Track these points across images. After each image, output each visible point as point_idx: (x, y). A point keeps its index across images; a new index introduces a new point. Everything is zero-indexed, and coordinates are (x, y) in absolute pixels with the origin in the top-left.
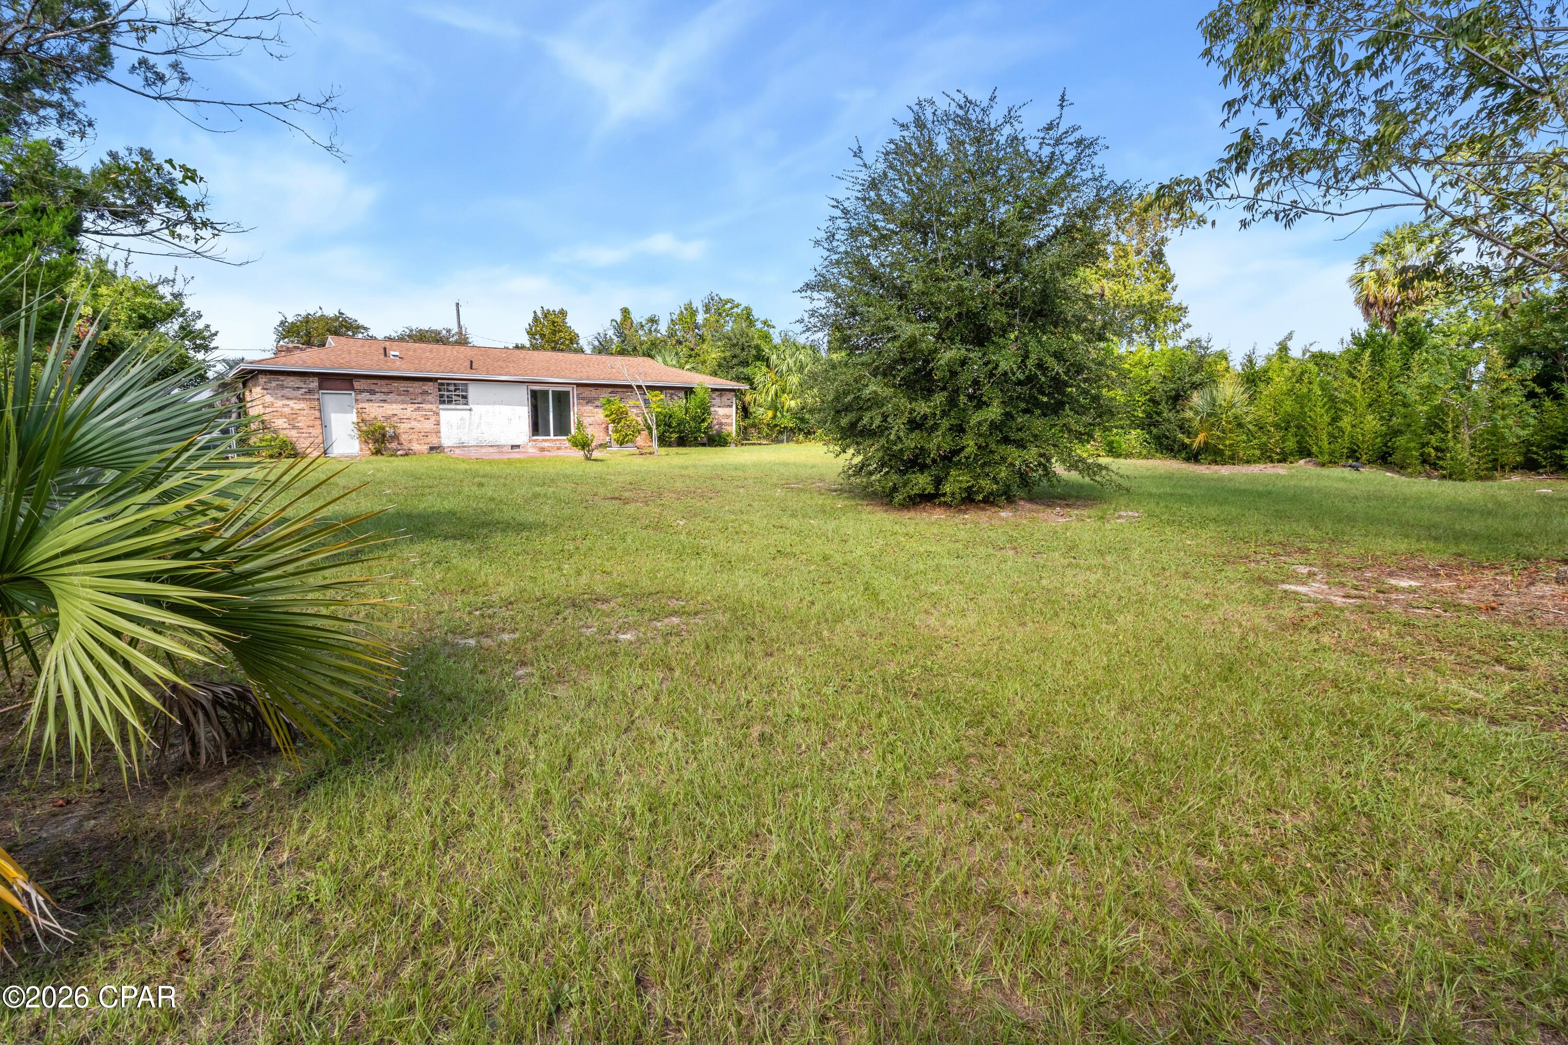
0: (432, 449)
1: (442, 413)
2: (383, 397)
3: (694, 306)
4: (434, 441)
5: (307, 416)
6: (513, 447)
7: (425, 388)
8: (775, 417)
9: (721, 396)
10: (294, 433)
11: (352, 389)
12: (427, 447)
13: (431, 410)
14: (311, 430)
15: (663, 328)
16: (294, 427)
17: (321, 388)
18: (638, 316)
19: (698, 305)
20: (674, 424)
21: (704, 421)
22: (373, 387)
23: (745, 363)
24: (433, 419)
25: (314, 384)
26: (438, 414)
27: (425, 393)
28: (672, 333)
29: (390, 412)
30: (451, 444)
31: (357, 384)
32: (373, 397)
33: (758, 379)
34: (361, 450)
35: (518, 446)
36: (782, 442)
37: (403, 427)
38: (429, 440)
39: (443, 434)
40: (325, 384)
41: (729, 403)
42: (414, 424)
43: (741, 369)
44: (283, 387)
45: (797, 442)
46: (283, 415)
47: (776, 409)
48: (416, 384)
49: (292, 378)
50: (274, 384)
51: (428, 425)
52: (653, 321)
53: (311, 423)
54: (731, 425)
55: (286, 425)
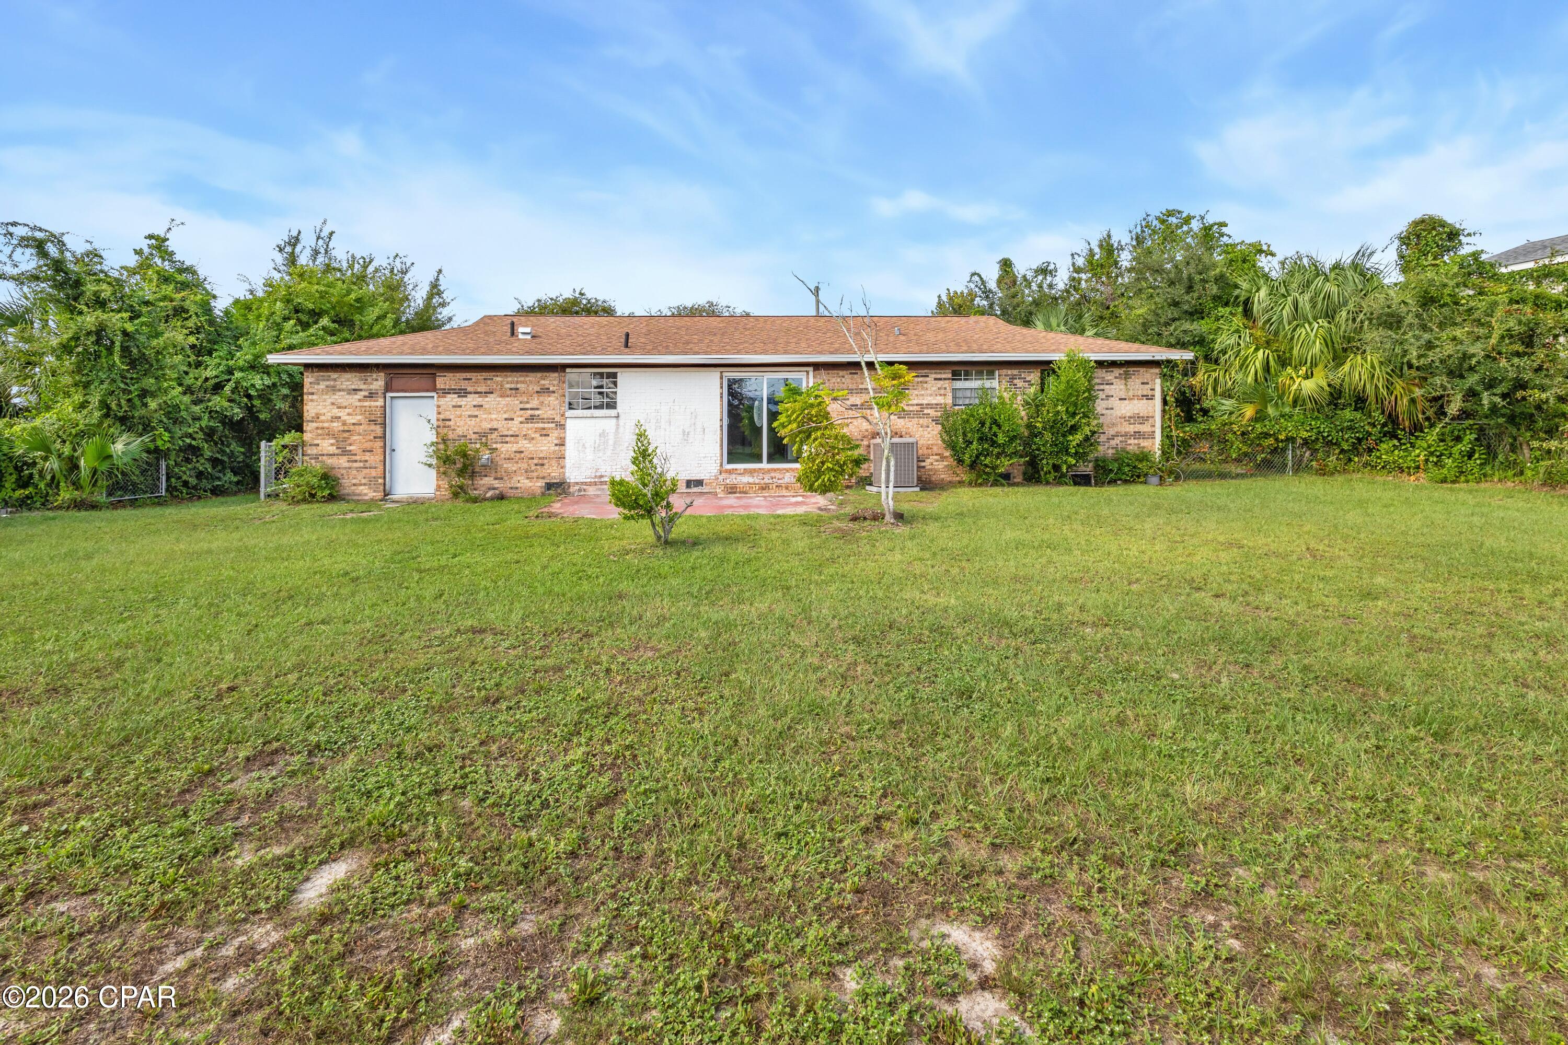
0: (549, 486)
1: (570, 424)
2: (478, 400)
3: (1114, 241)
4: (554, 474)
5: (365, 434)
6: (689, 483)
7: (545, 382)
8: (1260, 417)
9: (1127, 377)
10: (343, 462)
11: (434, 389)
12: (541, 483)
13: (552, 421)
14: (367, 456)
15: (1061, 280)
16: (345, 452)
17: (388, 388)
18: (1023, 267)
19: (1122, 236)
20: (1001, 439)
21: (1074, 429)
22: (464, 385)
23: (1197, 313)
24: (554, 435)
25: (378, 382)
26: (562, 426)
27: (545, 391)
28: (1074, 283)
29: (487, 426)
30: (580, 479)
31: (442, 381)
32: (463, 402)
33: (1225, 340)
34: (439, 488)
35: (699, 483)
36: (1282, 469)
37: (506, 449)
38: (542, 471)
39: (568, 462)
40: (397, 383)
41: (1146, 390)
42: (523, 444)
43: (1187, 326)
44: (334, 390)
45: (1323, 472)
46: (329, 434)
47: (1265, 400)
48: (532, 377)
49: (348, 375)
50: (322, 385)
51: (546, 446)
52: (1044, 271)
53: (368, 445)
54: (1152, 435)
55: (333, 450)
